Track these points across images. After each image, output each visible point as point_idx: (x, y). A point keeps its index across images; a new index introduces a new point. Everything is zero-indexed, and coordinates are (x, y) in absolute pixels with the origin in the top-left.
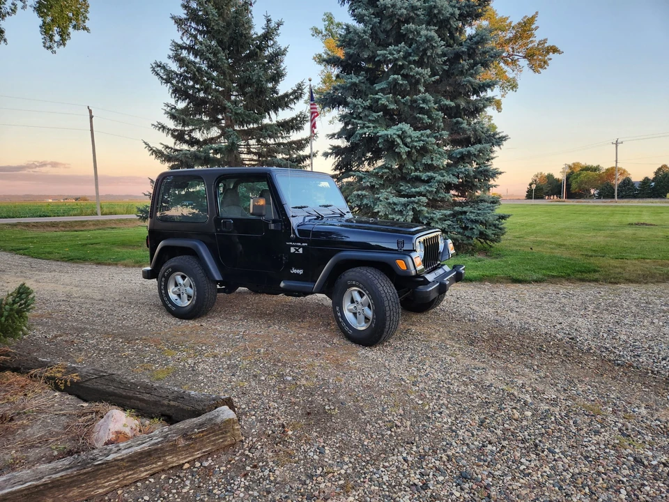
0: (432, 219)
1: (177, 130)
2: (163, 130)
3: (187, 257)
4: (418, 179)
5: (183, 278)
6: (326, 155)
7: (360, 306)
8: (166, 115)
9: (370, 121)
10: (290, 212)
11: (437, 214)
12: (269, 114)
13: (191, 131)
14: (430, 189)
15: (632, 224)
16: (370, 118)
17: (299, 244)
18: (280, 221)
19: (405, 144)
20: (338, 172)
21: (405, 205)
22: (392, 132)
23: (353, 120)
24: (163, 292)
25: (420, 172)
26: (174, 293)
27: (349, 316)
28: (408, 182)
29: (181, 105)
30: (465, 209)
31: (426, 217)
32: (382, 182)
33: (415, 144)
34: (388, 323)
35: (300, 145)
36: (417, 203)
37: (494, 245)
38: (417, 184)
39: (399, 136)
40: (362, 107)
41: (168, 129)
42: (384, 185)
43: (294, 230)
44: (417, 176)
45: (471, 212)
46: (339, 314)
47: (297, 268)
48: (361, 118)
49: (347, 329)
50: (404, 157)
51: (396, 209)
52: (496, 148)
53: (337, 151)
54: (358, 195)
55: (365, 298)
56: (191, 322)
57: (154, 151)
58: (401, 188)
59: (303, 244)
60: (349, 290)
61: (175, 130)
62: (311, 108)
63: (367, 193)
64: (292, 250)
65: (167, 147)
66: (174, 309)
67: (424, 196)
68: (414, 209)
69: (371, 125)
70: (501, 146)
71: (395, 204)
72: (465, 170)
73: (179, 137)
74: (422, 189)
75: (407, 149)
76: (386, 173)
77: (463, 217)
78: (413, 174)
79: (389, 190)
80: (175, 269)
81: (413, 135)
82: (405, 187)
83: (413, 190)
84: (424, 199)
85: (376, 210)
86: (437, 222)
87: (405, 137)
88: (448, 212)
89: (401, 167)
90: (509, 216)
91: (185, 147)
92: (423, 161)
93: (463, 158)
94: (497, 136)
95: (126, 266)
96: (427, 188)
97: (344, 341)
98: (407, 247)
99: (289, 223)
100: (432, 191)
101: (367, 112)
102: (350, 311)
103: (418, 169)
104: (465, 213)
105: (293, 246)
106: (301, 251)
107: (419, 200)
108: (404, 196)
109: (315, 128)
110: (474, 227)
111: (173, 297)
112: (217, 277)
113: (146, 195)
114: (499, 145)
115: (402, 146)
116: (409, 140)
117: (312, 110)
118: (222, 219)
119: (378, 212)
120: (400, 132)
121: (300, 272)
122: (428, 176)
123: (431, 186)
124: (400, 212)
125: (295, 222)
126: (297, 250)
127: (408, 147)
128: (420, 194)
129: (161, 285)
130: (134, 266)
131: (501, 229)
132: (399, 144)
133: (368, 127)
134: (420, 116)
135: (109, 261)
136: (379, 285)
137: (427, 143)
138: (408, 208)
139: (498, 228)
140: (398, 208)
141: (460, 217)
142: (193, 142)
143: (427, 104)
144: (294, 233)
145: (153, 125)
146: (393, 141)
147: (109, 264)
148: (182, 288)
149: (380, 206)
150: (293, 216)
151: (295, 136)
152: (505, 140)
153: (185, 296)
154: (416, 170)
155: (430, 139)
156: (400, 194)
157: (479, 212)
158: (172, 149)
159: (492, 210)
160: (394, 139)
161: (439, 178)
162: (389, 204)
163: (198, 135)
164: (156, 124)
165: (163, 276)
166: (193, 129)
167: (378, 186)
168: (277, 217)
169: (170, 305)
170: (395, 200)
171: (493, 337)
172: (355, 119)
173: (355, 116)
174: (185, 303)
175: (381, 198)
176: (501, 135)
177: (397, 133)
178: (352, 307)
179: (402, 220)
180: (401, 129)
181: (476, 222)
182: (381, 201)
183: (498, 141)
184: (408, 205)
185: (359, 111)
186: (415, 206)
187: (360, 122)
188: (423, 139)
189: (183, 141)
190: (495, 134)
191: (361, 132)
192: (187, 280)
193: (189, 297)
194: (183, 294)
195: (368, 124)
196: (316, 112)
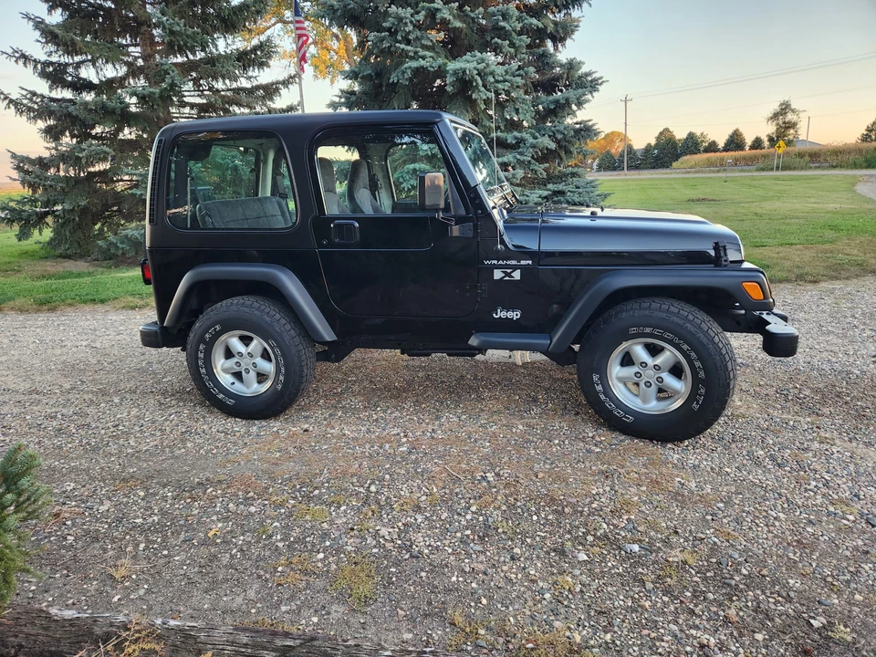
1: (52, 63)
2: (25, 63)
3: (245, 298)
5: (246, 340)
7: (651, 372)
9: (425, 47)
10: (488, 200)
13: (78, 65)
14: (521, 158)
15: (693, 200)
16: (425, 42)
17: (514, 262)
18: (471, 220)
19: (485, 86)
22: (467, 63)
23: (398, 45)
24: (203, 371)
26: (225, 371)
27: (620, 390)
30: (561, 187)
35: (270, 90)
39: (479, 72)
40: (411, 22)
41: (35, 61)
43: (501, 236)
46: (599, 387)
47: (507, 309)
48: (408, 42)
49: (618, 413)
53: (350, 99)
55: (666, 355)
56: (276, 424)
57: (11, 101)
59: (523, 262)
62: (297, 29)
64: (498, 274)
66: (231, 402)
69: (428, 53)
70: (596, 94)
72: (564, 128)
73: (55, 75)
75: (490, 94)
78: (493, 134)
80: (228, 326)
81: (497, 71)
87: (487, 73)
88: (545, 193)
91: (67, 94)
93: (556, 111)
94: (589, 79)
95: (21, 310)
96: (518, 157)
98: (733, 255)
101: (419, 33)
102: (620, 380)
104: (562, 191)
105: (500, 267)
106: (517, 275)
107: (513, 175)
109: (305, 62)
111: (226, 379)
112: (326, 333)
113: (15, 180)
114: (593, 92)
115: (483, 89)
116: (491, 79)
117: (299, 32)
118: (333, 219)
120: (481, 66)
121: (515, 315)
122: (516, 138)
123: (521, 154)
127: (488, 90)
129: (197, 358)
130: (38, 311)
132: (477, 85)
133: (424, 58)
134: (499, 41)
137: (512, 85)
142: (81, 85)
143: (508, 23)
144: (503, 241)
146: (470, 82)
148: (246, 363)
150: (493, 208)
151: (264, 77)
152: (600, 84)
153: (253, 375)
155: (517, 79)
159: (594, 188)
160: (473, 77)
161: (530, 140)
163: (88, 73)
164: (10, 51)
165: (201, 340)
166: (83, 62)
168: (462, 212)
169: (221, 396)
172: (399, 42)
173: (400, 38)
174: (253, 388)
176: (594, 76)
177: (478, 67)
178: (627, 373)
183: (592, 85)
185: (407, 29)
187: (409, 48)
188: (507, 77)
189: (66, 85)
190: (587, 74)
191: (414, 64)
192: (257, 344)
193: (261, 377)
194: (247, 371)
195: (422, 53)
196: (306, 35)
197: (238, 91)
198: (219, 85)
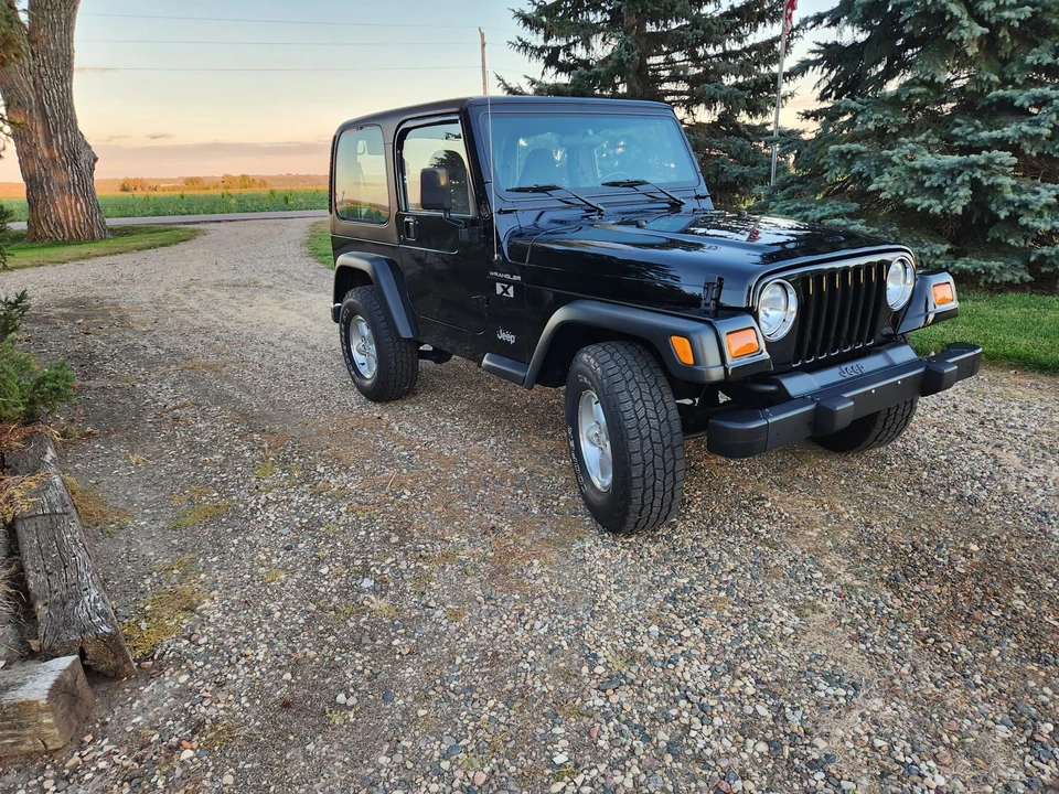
0: (1025, 205)
1: (547, 48)
2: (525, 51)
8: (516, 20)
11: (1044, 192)
17: (508, 276)
20: (827, 104)
21: (952, 173)
25: (1016, 86)
26: (359, 351)
28: (979, 115)
31: (1010, 203)
33: (1007, 14)
41: (532, 48)
43: (499, 242)
44: (1003, 99)
50: (972, 50)
51: (927, 184)
54: (842, 155)
58: (956, 131)
59: (515, 278)
61: (544, 49)
63: (863, 148)
65: (535, 82)
66: (357, 379)
67: (1010, 148)
68: (975, 184)
71: (926, 171)
73: (550, 59)
74: (1009, 130)
75: (979, 30)
79: (923, 137)
80: (353, 310)
82: (965, 129)
83: (985, 134)
84: (1008, 157)
85: (872, 187)
98: (730, 298)
100: (1039, 135)
103: (1012, 81)
105: (502, 281)
106: (511, 292)
107: (991, 160)
111: (358, 358)
112: (405, 332)
119: (880, 191)
121: (510, 338)
124: (938, 191)
125: (503, 226)
126: (505, 290)
128: (1002, 144)
129: (342, 335)
136: (624, 396)
138: (959, 180)
140: (933, 181)
145: (510, 42)
149: (887, 177)
150: (500, 212)
154: (1004, 84)
156: (947, 146)
158: (540, 84)
162: (914, 170)
163: (580, 52)
164: (514, 40)
165: (342, 320)
167: (894, 130)
168: (476, 214)
169: (353, 373)
174: (373, 371)
175: (895, 158)
179: (938, 209)
182: (894, 164)
184: (960, 173)
186: (979, 174)
189: (558, 67)
198: (707, 50)
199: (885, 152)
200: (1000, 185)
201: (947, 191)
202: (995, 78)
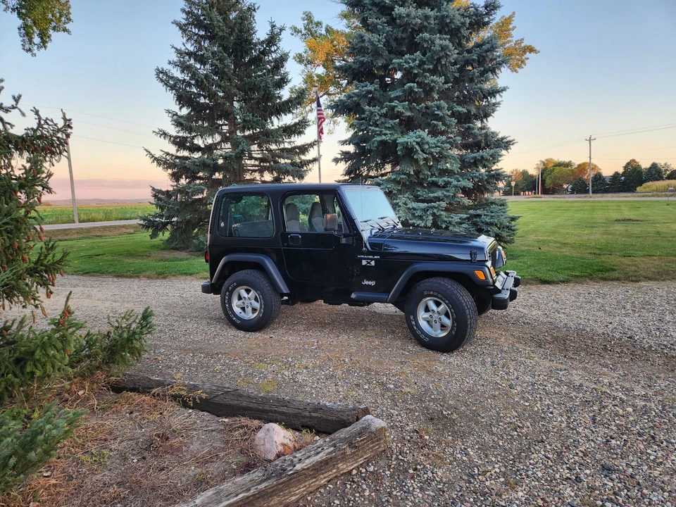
0: (450, 223)
1: (179, 137)
2: (165, 138)
3: (252, 271)
4: (435, 185)
5: (248, 291)
6: (336, 160)
7: (436, 315)
9: (386, 128)
10: (361, 226)
11: (455, 217)
12: (271, 119)
13: (193, 138)
14: (447, 194)
15: (619, 220)
16: (387, 125)
17: (371, 257)
18: (351, 236)
19: (423, 151)
21: (425, 210)
22: (410, 138)
23: (369, 127)
24: (227, 305)
25: (436, 177)
26: (238, 306)
27: (423, 324)
28: (425, 187)
29: (185, 111)
30: (479, 212)
31: (445, 222)
32: (400, 188)
33: (433, 150)
34: (469, 330)
35: (304, 149)
36: (436, 208)
37: (507, 247)
38: (433, 189)
39: (418, 143)
40: (378, 114)
41: (170, 136)
42: (400, 190)
43: (365, 244)
44: (433, 181)
45: (485, 215)
46: (413, 323)
47: (368, 280)
48: (377, 126)
49: (422, 336)
50: (422, 163)
51: (417, 215)
52: (504, 152)
53: (346, 156)
55: (442, 307)
56: (258, 334)
57: (155, 158)
58: (419, 193)
59: (376, 257)
60: (424, 300)
61: (177, 137)
62: (318, 114)
64: (364, 263)
65: (168, 154)
66: (238, 322)
67: (442, 200)
68: (434, 214)
69: (388, 132)
70: (509, 150)
71: (414, 209)
72: (480, 175)
73: (180, 143)
74: (439, 193)
75: (425, 156)
76: (403, 178)
77: (478, 220)
78: (429, 179)
79: (407, 195)
80: (240, 284)
81: (431, 142)
82: (422, 193)
83: (432, 195)
84: (443, 204)
86: (454, 226)
87: (423, 143)
88: (465, 216)
89: (417, 173)
90: (519, 217)
91: (186, 153)
92: (439, 167)
93: (476, 163)
94: (505, 140)
95: (149, 278)
96: (445, 193)
97: (418, 348)
98: (479, 258)
99: (361, 238)
100: (450, 196)
101: (383, 120)
102: (424, 319)
103: (434, 175)
104: (479, 216)
105: (365, 259)
106: (373, 263)
107: (439, 205)
108: (423, 201)
109: (323, 134)
110: (489, 229)
111: (237, 310)
112: (285, 289)
113: (153, 204)
114: (507, 149)
115: (421, 153)
116: (427, 147)
117: (319, 116)
118: (290, 234)
120: (419, 140)
121: (373, 283)
122: (445, 181)
123: (448, 191)
124: (420, 217)
125: (366, 236)
126: (369, 263)
127: (425, 153)
128: (438, 199)
129: (225, 299)
130: (157, 278)
131: (513, 230)
132: (417, 150)
133: (385, 134)
134: (435, 122)
135: (129, 273)
136: (458, 295)
137: (443, 149)
138: (428, 213)
139: (511, 229)
140: (418, 213)
141: (475, 220)
142: (194, 148)
143: (441, 111)
144: (366, 247)
145: (154, 132)
146: (413, 148)
147: (131, 277)
148: (247, 302)
149: (400, 212)
150: (363, 230)
151: (298, 141)
152: (513, 144)
153: (250, 309)
154: (433, 175)
155: (446, 145)
156: (417, 199)
157: (492, 214)
158: (172, 155)
159: (504, 213)
160: (413, 146)
161: (455, 183)
162: (409, 209)
163: (199, 142)
164: (157, 131)
165: (228, 290)
166: (195, 136)
167: (396, 192)
168: (348, 232)
169: (235, 319)
170: (415, 205)
171: (556, 339)
172: (371, 126)
173: (371, 123)
174: (250, 315)
175: (400, 204)
176: (508, 139)
177: (417, 140)
178: (427, 315)
179: (423, 224)
180: (420, 136)
181: (491, 224)
182: (400, 206)
183: (506, 145)
184: (428, 210)
185: (376, 118)
186: (435, 211)
187: (377, 129)
188: (439, 144)
189: (185, 148)
190: (503, 139)
191: (379, 139)
192: (253, 293)
193: (254, 310)
194: (248, 307)
195: (385, 132)
196: (323, 118)
197: (282, 150)
198: (273, 147)
199: (395, 201)
200: (441, 215)
201: (424, 217)
202: (429, 173)
